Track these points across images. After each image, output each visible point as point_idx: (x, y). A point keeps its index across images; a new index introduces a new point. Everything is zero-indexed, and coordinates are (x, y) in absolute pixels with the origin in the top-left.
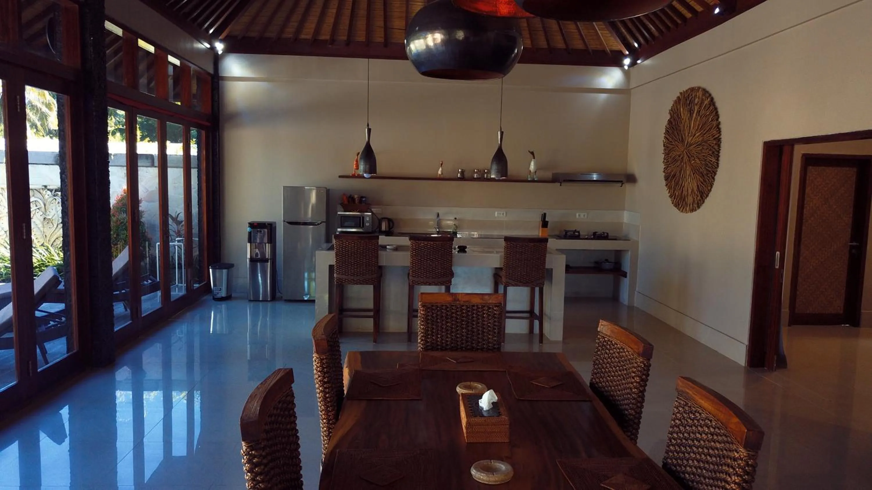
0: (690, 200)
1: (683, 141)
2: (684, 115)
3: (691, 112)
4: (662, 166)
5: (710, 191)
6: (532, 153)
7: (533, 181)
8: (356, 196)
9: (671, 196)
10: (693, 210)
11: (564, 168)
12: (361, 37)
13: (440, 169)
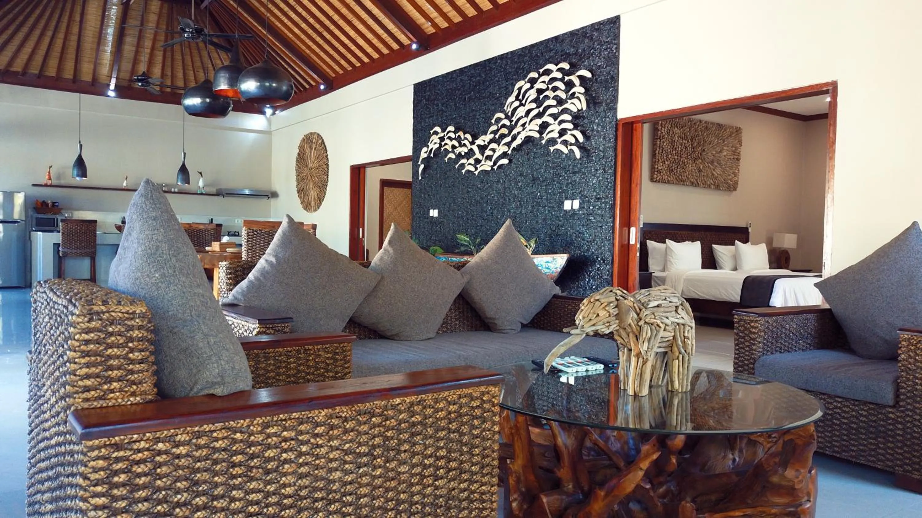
0: (313, 204)
1: (307, 166)
2: (308, 150)
3: (311, 148)
4: (295, 184)
5: (324, 197)
6: (201, 173)
7: (202, 194)
8: (49, 202)
9: (302, 203)
10: (315, 210)
11: (225, 185)
12: (51, 72)
13: (125, 182)
